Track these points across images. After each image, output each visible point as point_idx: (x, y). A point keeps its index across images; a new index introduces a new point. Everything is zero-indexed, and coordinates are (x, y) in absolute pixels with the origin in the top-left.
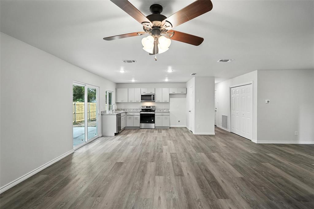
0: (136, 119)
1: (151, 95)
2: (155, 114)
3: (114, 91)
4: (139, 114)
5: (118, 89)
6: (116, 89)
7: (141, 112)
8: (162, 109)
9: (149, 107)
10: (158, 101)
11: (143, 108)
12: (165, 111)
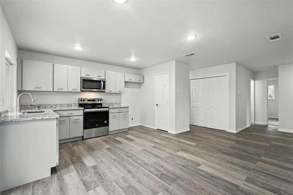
1: (101, 81)
2: (109, 111)
7: (85, 110)
8: (111, 104)
9: (92, 100)
10: (109, 91)
11: (82, 102)
12: (116, 106)
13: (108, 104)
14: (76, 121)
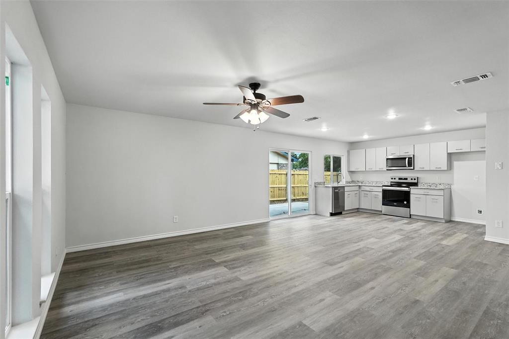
1: (406, 158)
2: (409, 192)
3: (346, 154)
4: (380, 190)
5: (350, 151)
6: (348, 152)
7: (383, 187)
9: (404, 178)
10: (420, 168)
11: (393, 180)
12: (441, 187)
13: (428, 184)
14: (376, 196)
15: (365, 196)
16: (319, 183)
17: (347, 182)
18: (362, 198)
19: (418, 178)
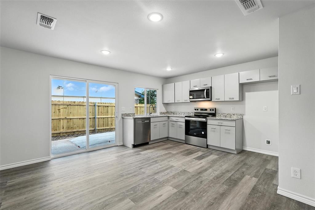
0: (180, 127)
1: (204, 90)
2: (206, 123)
4: (184, 120)
6: (163, 86)
7: (186, 118)
8: (228, 114)
9: (205, 109)
10: (217, 99)
11: (196, 111)
12: (235, 117)
13: (224, 115)
15: (172, 126)
16: (128, 115)
17: (161, 113)
18: (170, 128)
19: (215, 109)
